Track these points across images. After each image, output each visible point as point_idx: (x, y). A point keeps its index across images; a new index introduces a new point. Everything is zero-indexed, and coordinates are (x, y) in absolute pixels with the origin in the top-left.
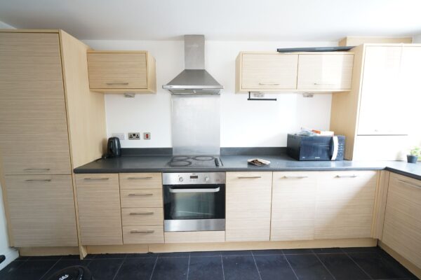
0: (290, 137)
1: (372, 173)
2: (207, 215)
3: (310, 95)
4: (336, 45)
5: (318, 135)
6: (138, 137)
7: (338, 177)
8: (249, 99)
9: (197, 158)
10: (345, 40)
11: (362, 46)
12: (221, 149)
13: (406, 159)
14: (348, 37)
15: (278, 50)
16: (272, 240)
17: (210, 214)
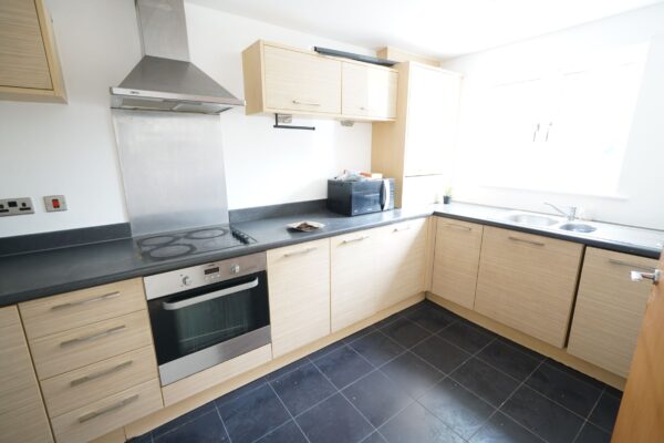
0: (331, 184)
1: (422, 221)
2: (242, 329)
3: (348, 123)
4: (372, 55)
5: (369, 179)
6: (26, 208)
7: (396, 230)
8: (276, 126)
9: (195, 235)
10: (384, 50)
11: (408, 63)
12: (231, 213)
13: (442, 200)
14: (389, 48)
15: (316, 49)
16: (333, 331)
17: (246, 325)
